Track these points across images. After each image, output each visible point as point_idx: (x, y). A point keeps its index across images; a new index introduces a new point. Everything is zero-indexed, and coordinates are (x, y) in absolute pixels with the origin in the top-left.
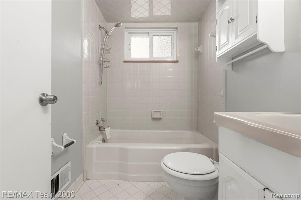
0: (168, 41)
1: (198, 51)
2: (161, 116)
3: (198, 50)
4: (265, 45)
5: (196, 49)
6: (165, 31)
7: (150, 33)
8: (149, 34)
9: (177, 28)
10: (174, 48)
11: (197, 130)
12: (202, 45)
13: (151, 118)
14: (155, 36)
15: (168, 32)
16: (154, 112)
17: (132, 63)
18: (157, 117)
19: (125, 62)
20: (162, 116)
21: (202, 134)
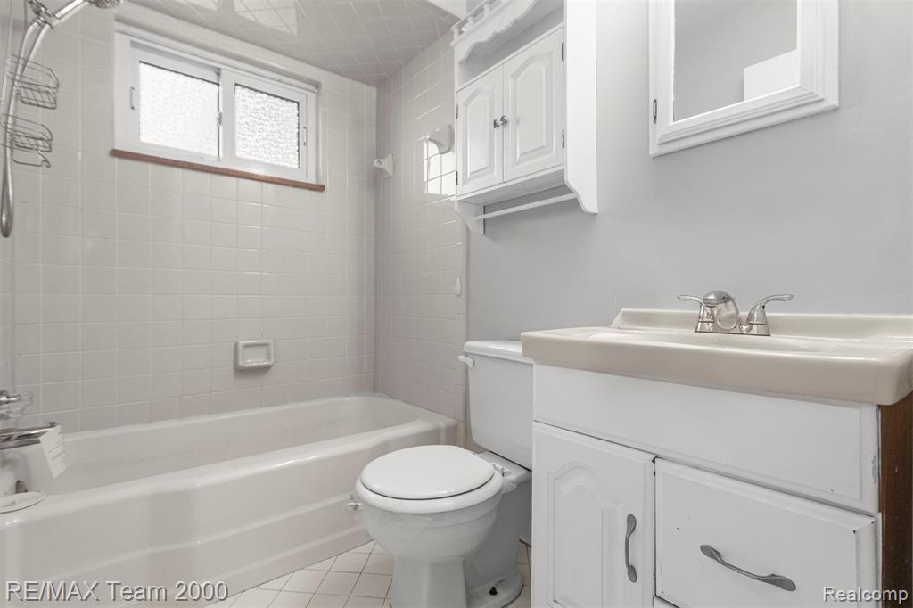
0: (287, 118)
1: (381, 169)
2: (268, 358)
3: (382, 167)
4: (571, 192)
5: (375, 163)
6: (280, 81)
7: (223, 73)
8: (218, 74)
9: (317, 85)
10: (308, 144)
11: (375, 390)
12: (390, 156)
13: (231, 368)
14: (243, 87)
15: (289, 87)
16: (247, 346)
17: (150, 167)
18: (255, 364)
19: (117, 154)
20: (273, 360)
21: (392, 397)
